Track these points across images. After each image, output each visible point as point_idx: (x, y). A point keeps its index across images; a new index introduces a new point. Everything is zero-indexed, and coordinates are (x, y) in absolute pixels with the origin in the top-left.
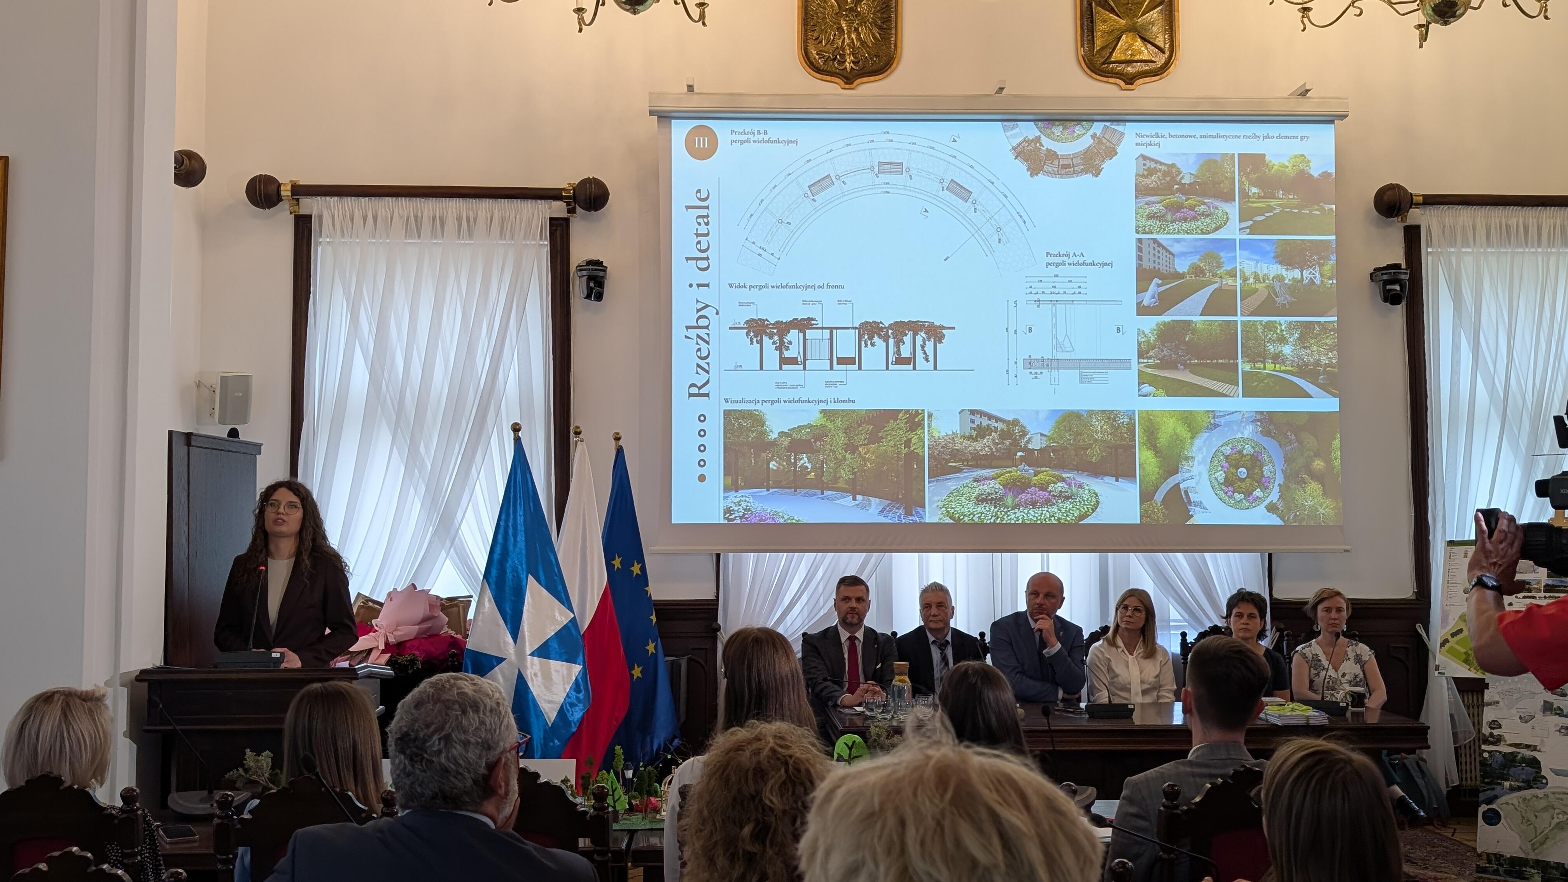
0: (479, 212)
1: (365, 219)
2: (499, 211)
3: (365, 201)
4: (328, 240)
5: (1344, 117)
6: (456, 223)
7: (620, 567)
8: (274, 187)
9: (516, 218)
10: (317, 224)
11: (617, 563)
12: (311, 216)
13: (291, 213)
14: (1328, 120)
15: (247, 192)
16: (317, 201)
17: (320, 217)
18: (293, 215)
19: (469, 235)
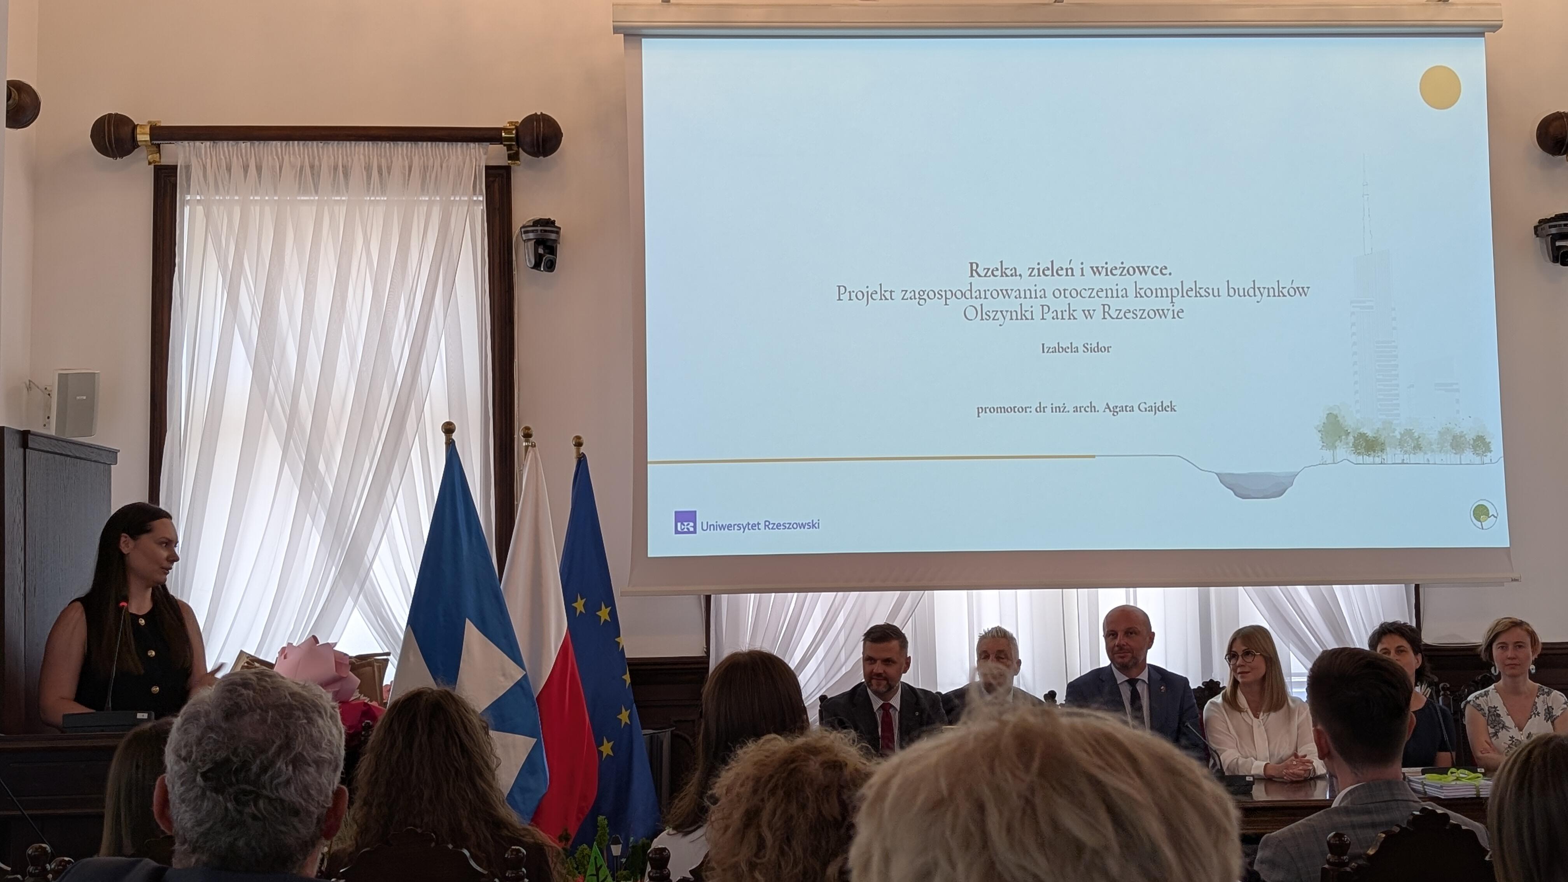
0: (394, 159)
1: (246, 168)
2: (420, 158)
3: (246, 146)
4: (198, 198)
5: (1495, 28)
6: (365, 173)
7: (583, 611)
8: (128, 130)
9: (441, 167)
10: (184, 177)
11: (579, 605)
12: (176, 167)
13: (150, 163)
14: (1477, 32)
15: (91, 136)
16: (184, 146)
17: (188, 168)
18: (152, 166)
19: (382, 188)
